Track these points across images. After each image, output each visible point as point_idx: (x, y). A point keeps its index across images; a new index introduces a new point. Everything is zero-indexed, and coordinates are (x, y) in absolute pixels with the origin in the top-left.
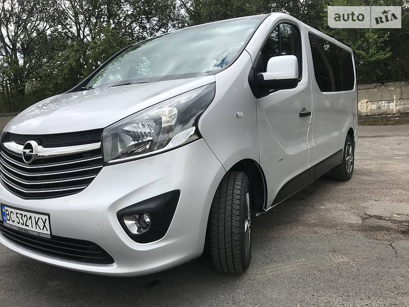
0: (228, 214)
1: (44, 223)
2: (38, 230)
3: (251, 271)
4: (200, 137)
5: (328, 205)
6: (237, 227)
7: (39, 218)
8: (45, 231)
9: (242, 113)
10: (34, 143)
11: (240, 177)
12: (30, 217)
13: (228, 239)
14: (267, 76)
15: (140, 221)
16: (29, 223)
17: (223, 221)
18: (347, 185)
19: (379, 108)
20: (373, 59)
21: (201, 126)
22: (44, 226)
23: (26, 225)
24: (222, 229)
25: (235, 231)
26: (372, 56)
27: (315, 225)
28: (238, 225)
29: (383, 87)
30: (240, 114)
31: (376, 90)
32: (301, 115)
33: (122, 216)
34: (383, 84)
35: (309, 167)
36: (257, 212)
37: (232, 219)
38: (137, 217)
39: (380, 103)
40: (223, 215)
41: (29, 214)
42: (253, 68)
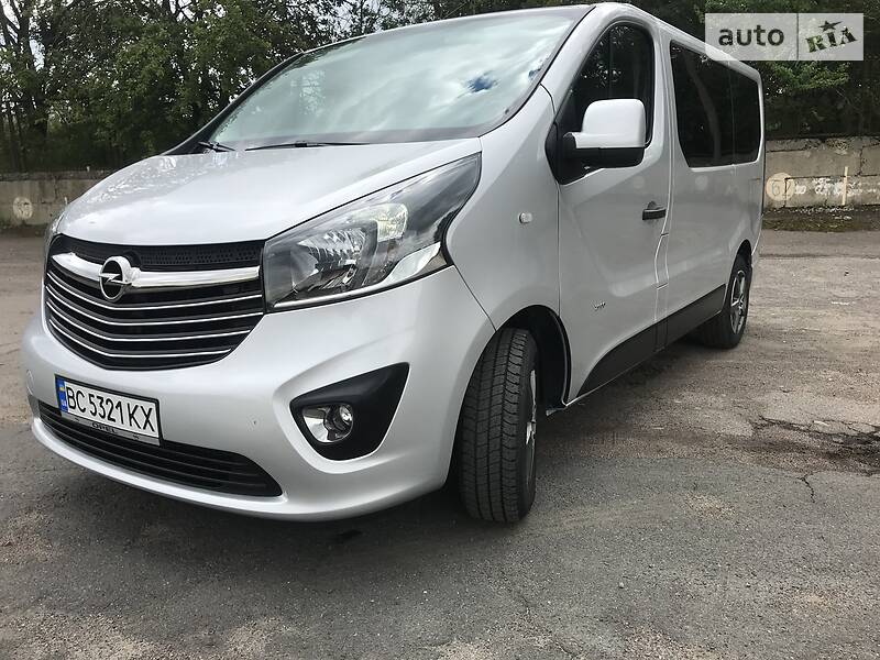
0: (496, 410)
1: (147, 416)
2: (134, 429)
3: (533, 519)
4: (449, 262)
5: (689, 397)
6: (513, 436)
7: (137, 406)
8: (148, 432)
9: (530, 215)
10: (122, 261)
11: (522, 338)
12: (119, 404)
13: (495, 457)
14: (583, 139)
15: (332, 419)
16: (116, 414)
17: (486, 423)
18: (729, 359)
19: (812, 192)
20: (807, 86)
21: (452, 241)
22: (147, 421)
23: (109, 419)
24: (483, 439)
25: (510, 442)
26: (806, 79)
27: (660, 436)
28: (514, 432)
29: (824, 147)
30: (527, 217)
31: (807, 154)
32: (646, 217)
33: (300, 408)
34: (823, 140)
35: (656, 320)
36: (549, 408)
37: (503, 420)
38: (327, 410)
39: (815, 182)
40: (485, 413)
41: (116, 399)
42: (554, 123)
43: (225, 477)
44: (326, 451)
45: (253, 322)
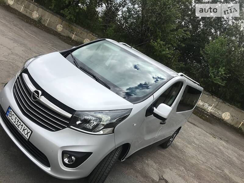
1: (28, 133)
2: (23, 133)
4: (113, 133)
5: (150, 162)
7: (26, 129)
8: (26, 136)
10: (40, 92)
12: (22, 125)
16: (20, 126)
19: (204, 105)
20: (215, 82)
22: (27, 134)
23: (18, 126)
26: (215, 80)
29: (211, 97)
30: (135, 125)
31: (207, 96)
32: (161, 123)
34: (212, 95)
35: (151, 144)
37: (106, 168)
39: (205, 103)
41: (22, 123)
42: (151, 104)
43: (38, 156)
44: (65, 164)
45: (64, 128)
